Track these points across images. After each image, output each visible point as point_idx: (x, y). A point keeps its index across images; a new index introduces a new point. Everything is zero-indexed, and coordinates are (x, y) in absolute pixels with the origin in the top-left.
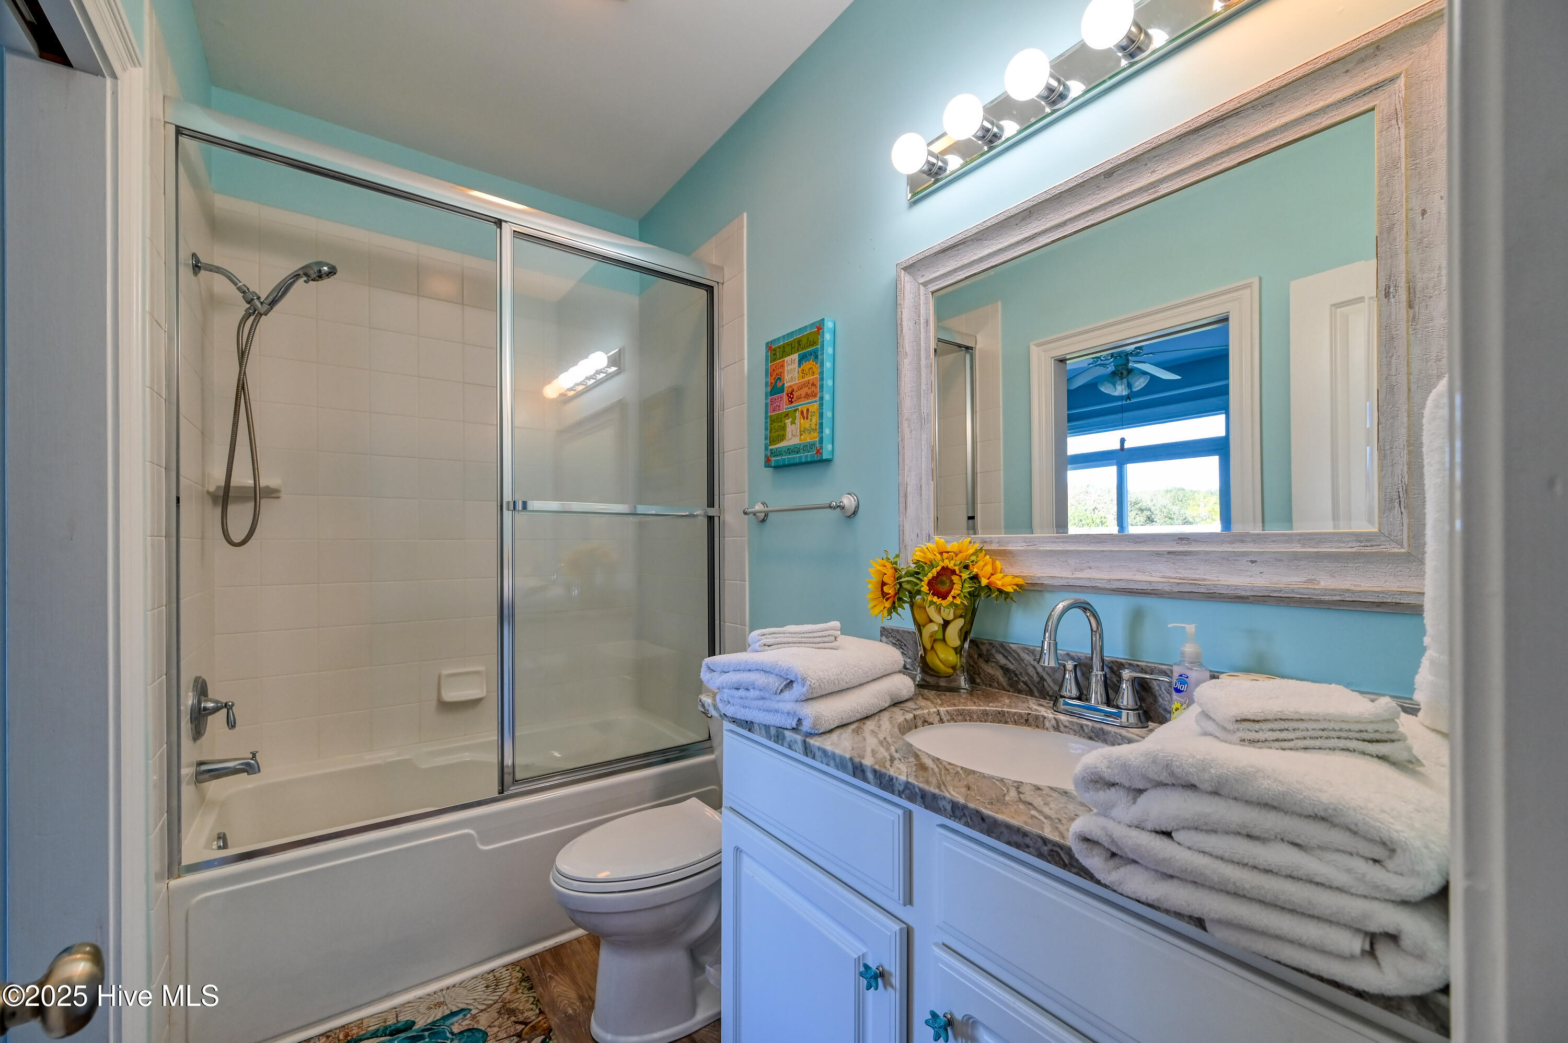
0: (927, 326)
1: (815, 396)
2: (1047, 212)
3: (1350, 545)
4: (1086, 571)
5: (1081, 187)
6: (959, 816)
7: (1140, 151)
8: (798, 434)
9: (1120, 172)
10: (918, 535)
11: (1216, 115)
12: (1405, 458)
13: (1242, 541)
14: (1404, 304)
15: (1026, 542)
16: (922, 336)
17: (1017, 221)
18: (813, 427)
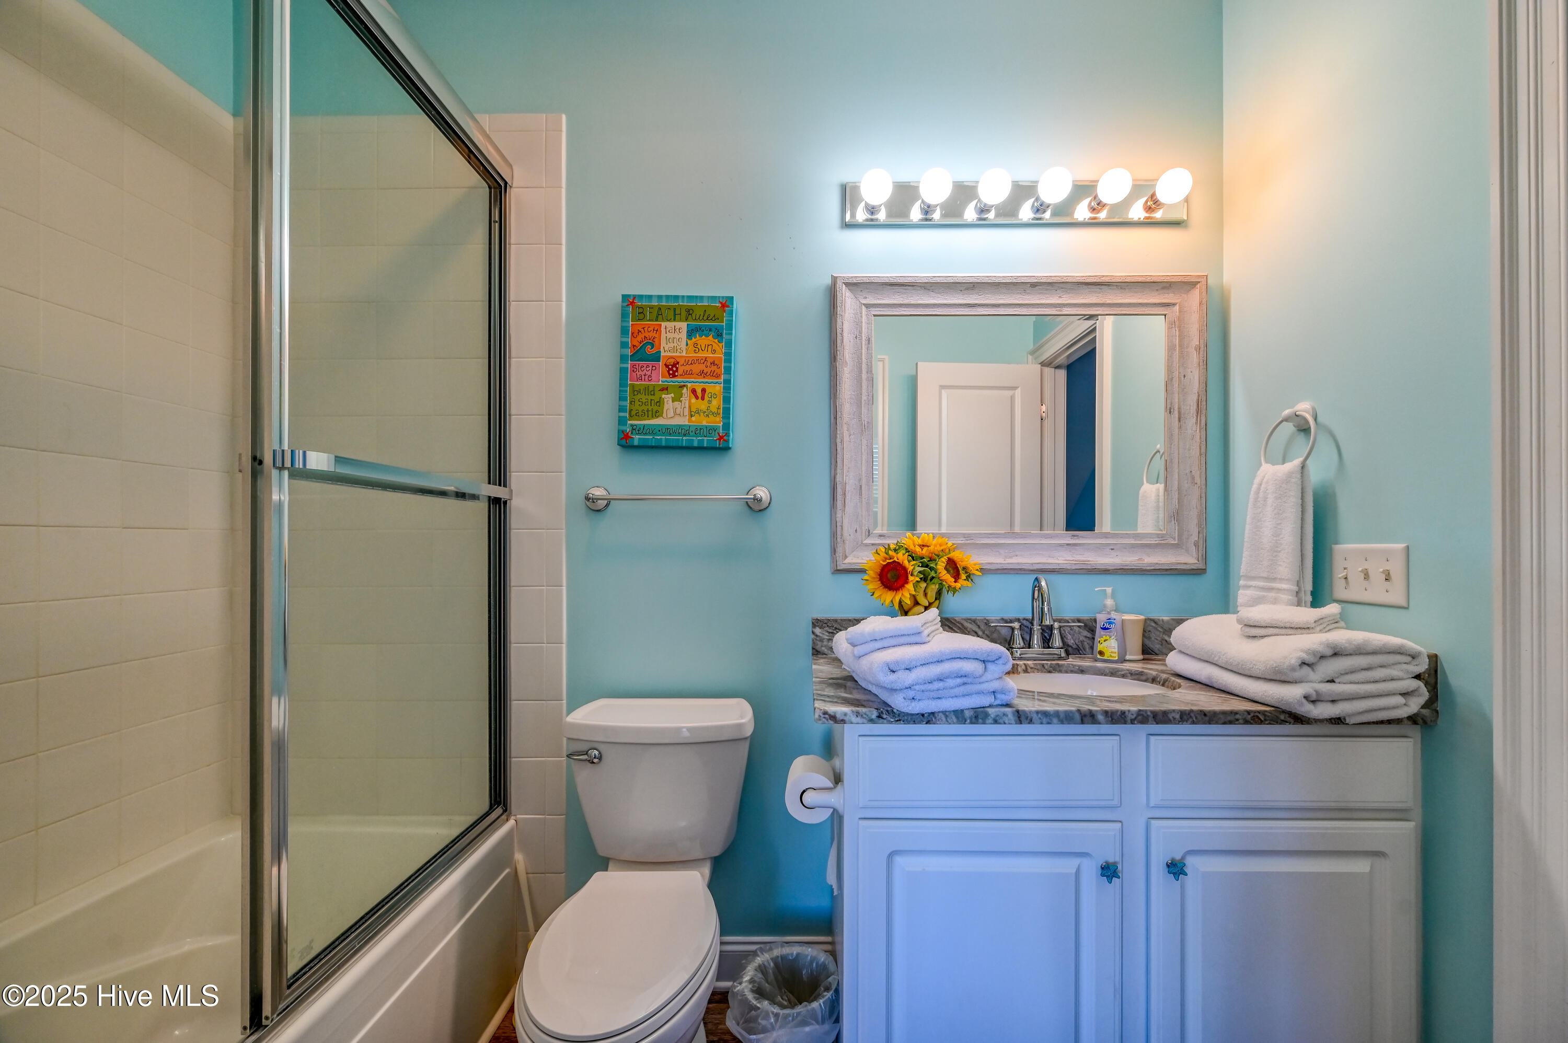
0: (869, 343)
1: (718, 376)
2: (986, 292)
3: (1155, 540)
4: (1014, 558)
5: (1014, 285)
6: (1186, 719)
7: (1055, 280)
8: (687, 412)
9: (1040, 287)
10: (856, 531)
11: (1099, 280)
12: (1177, 496)
13: (1106, 538)
14: (1177, 419)
15: (965, 538)
16: (864, 351)
17: (962, 288)
18: (714, 410)
